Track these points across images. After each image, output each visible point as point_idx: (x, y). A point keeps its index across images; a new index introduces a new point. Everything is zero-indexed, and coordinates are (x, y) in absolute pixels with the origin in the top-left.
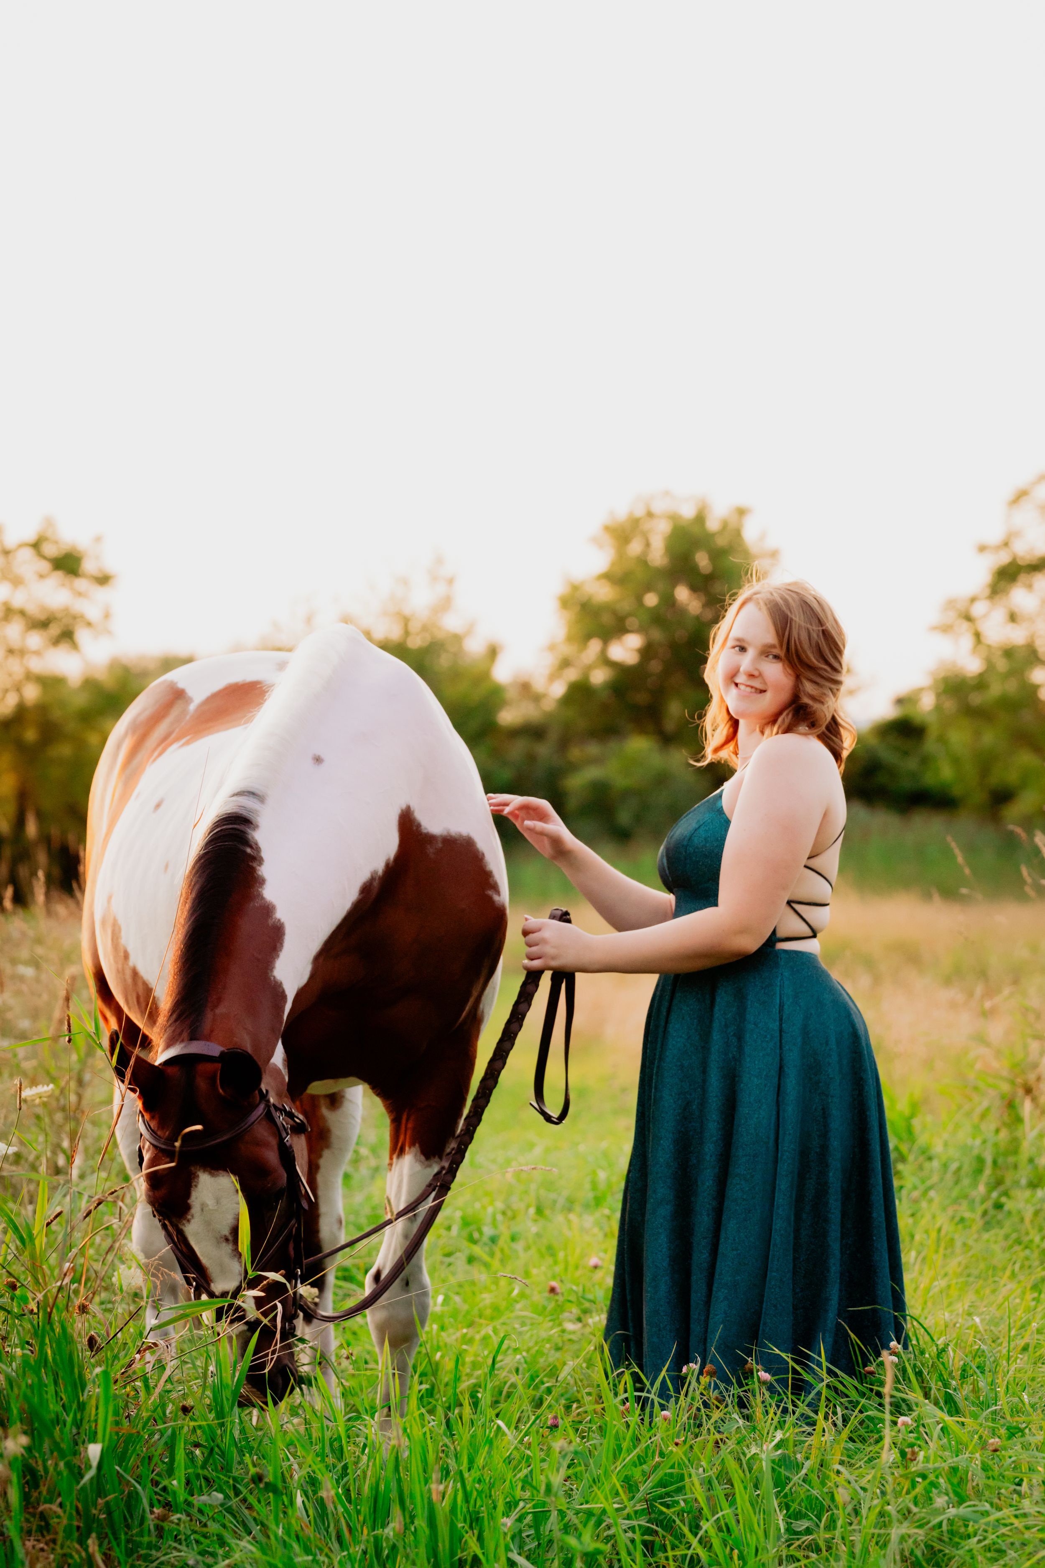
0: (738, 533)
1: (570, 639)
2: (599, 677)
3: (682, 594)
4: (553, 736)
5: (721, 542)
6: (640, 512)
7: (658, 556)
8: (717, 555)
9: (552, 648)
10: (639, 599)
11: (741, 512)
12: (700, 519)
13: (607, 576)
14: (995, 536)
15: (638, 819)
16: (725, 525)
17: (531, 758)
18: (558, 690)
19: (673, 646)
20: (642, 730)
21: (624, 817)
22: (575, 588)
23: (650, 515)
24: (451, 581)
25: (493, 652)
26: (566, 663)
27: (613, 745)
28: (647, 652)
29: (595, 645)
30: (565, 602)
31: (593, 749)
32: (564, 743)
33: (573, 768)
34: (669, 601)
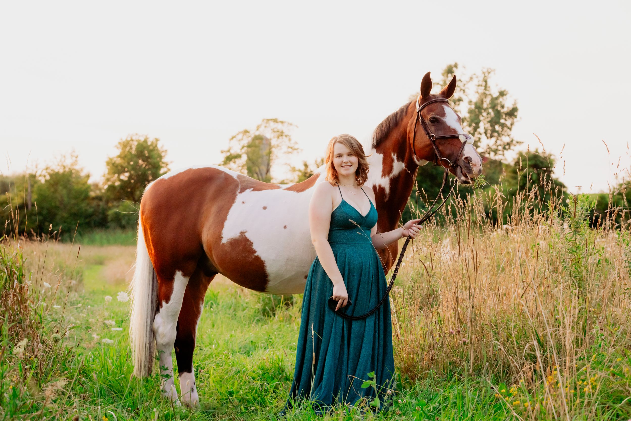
0: (156, 146)
1: (109, 174)
2: (117, 184)
3: (140, 162)
4: (104, 200)
5: (151, 148)
6: (129, 139)
7: (133, 152)
8: (150, 151)
9: (104, 176)
10: (129, 163)
11: (157, 140)
12: (145, 141)
13: (119, 156)
14: (226, 149)
15: (128, 223)
16: (152, 143)
17: (99, 205)
18: (106, 187)
19: (138, 176)
20: (129, 199)
21: (124, 222)
22: (111, 159)
23: (132, 140)
24: (77, 157)
25: (88, 176)
26: (108, 180)
27: (121, 203)
28: (130, 177)
29: (116, 175)
30: (108, 164)
31: (115, 203)
32: (107, 202)
33: (110, 208)
34: (136, 163)
